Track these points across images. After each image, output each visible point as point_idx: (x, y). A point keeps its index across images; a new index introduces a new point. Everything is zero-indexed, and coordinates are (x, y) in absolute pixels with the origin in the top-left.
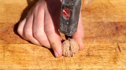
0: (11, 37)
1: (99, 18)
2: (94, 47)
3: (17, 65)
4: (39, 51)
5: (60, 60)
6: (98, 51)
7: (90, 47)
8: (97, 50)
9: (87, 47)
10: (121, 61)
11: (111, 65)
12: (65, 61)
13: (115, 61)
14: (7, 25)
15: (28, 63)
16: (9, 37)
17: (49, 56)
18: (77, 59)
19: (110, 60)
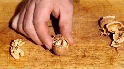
0: (7, 37)
1: (96, 17)
2: (91, 48)
3: (12, 66)
4: (35, 52)
5: (55, 61)
6: (95, 52)
7: (87, 47)
8: (93, 50)
9: (83, 48)
10: (118, 62)
11: (107, 66)
12: (61, 62)
13: (112, 62)
14: (4, 25)
15: (23, 64)
16: (5, 37)
17: (45, 56)
18: (73, 60)
19: (106, 61)
